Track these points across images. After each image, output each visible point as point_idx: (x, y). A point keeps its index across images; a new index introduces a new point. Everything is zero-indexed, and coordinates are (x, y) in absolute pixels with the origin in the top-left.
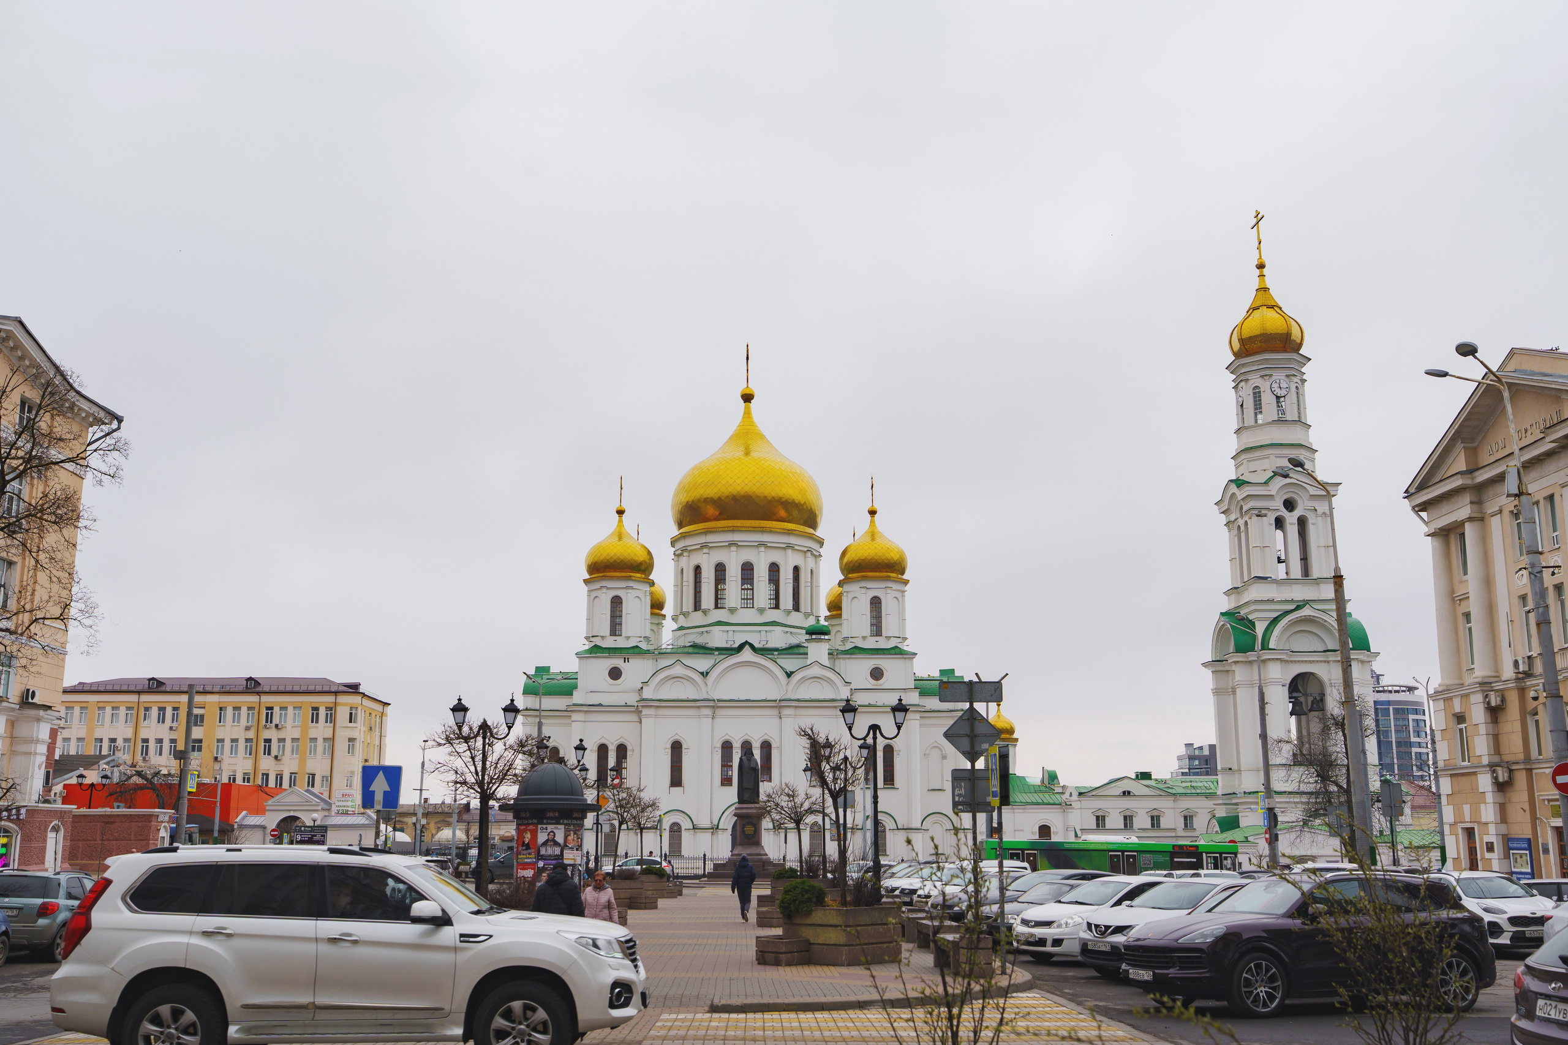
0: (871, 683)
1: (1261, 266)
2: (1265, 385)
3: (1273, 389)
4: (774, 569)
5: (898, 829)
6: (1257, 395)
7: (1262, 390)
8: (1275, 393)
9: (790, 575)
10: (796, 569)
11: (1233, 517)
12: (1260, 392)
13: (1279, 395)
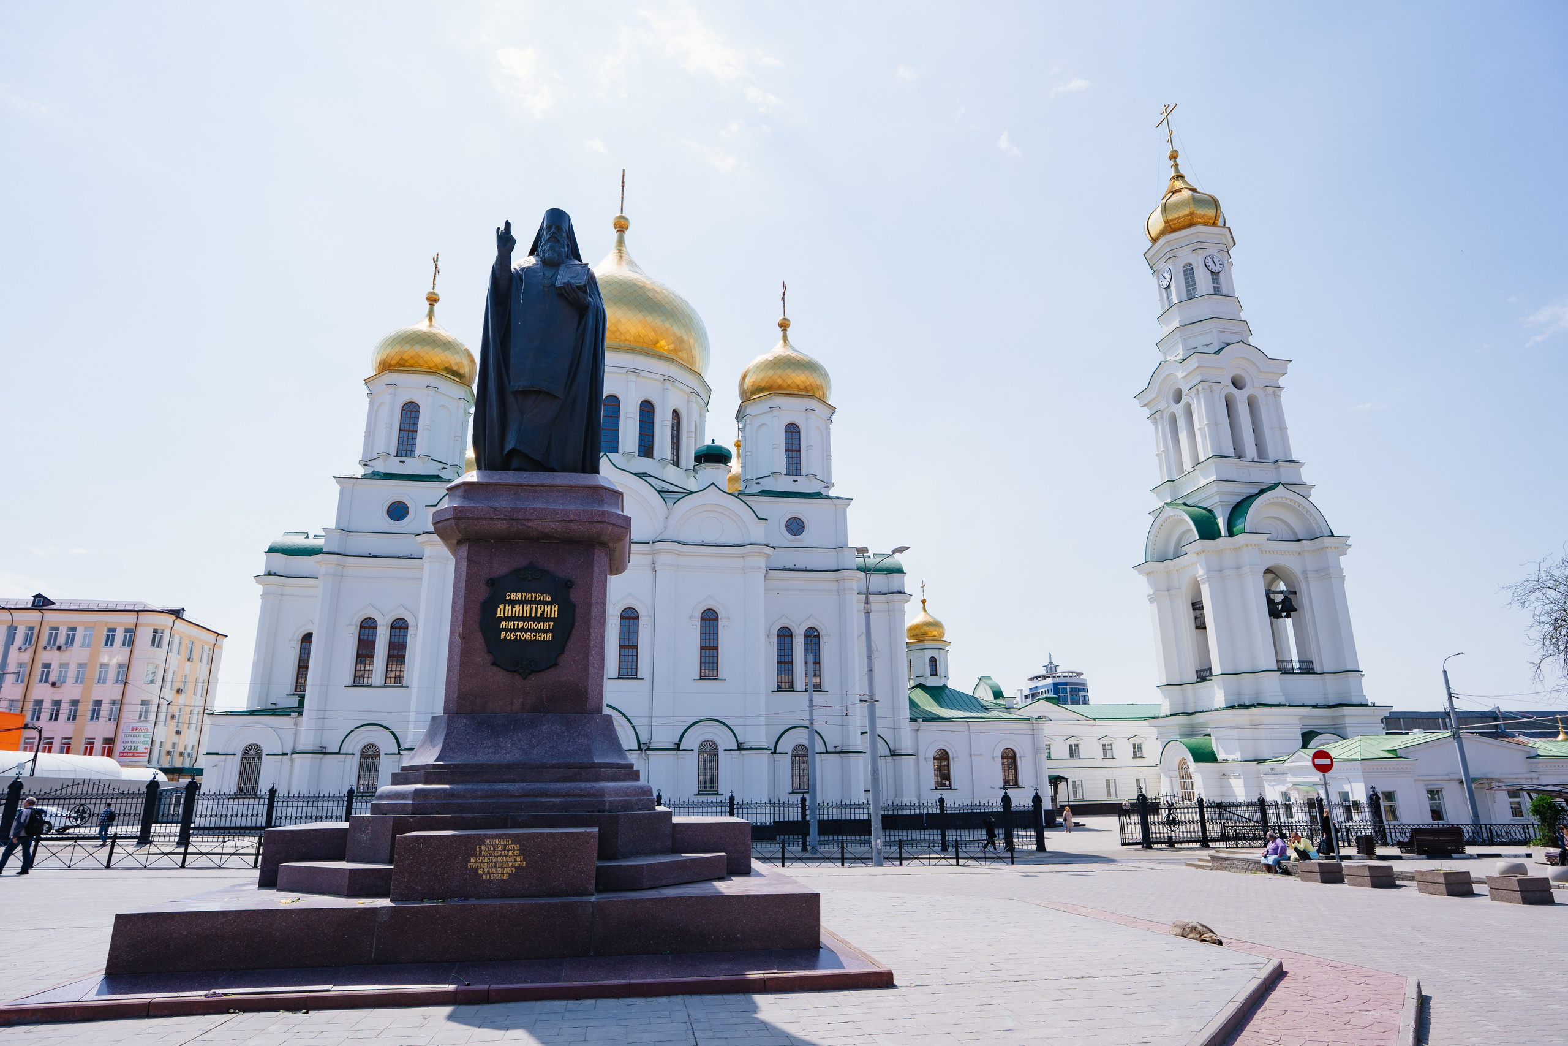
0: (787, 538)
1: (1174, 156)
2: (1197, 261)
3: (1207, 265)
4: (647, 409)
5: (827, 752)
6: (1189, 272)
7: (1194, 266)
8: (1210, 268)
9: (669, 416)
10: (676, 413)
11: (1162, 406)
12: (1192, 269)
13: (1213, 271)
